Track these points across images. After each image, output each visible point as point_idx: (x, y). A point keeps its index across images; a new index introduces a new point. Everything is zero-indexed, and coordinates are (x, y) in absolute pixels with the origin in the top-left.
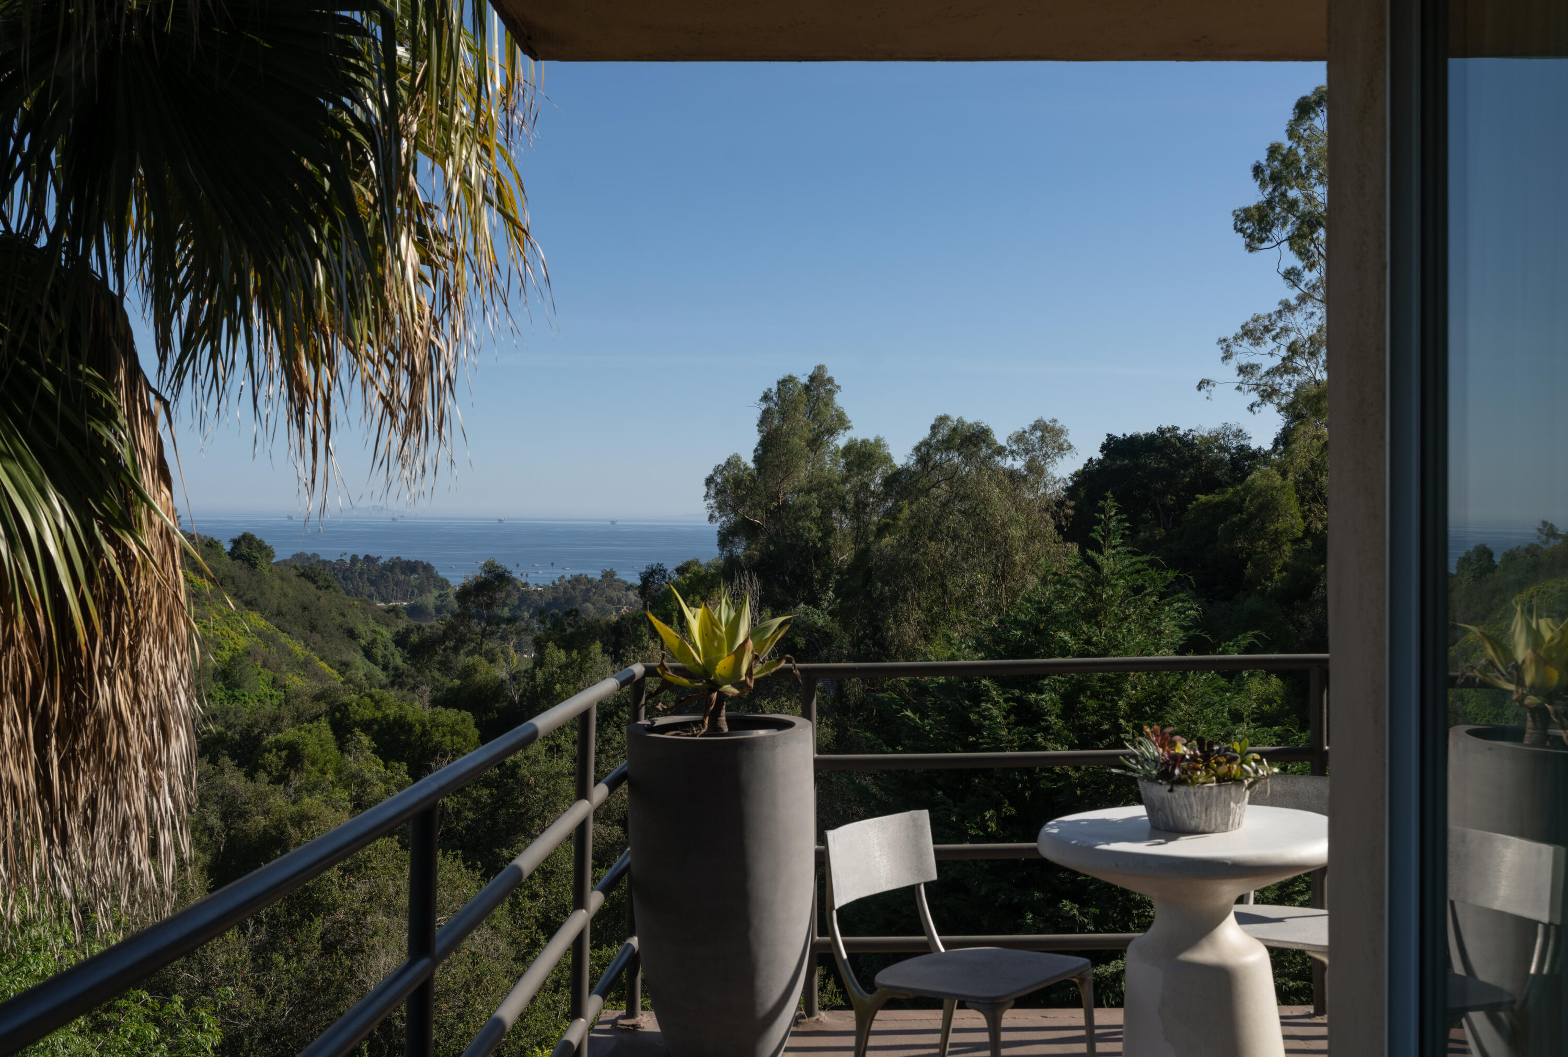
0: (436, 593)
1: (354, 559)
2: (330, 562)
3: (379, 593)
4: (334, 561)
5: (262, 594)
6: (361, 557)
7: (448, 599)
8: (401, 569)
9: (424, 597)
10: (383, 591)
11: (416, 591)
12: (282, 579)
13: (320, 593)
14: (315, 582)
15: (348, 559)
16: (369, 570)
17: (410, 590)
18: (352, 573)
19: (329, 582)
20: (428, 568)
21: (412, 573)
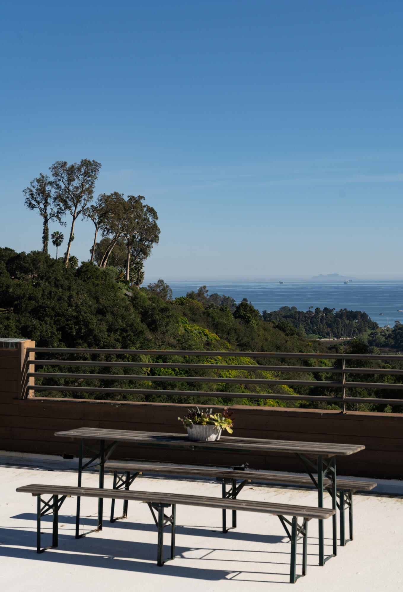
0: (369, 332)
1: (317, 310)
2: (303, 312)
3: (333, 332)
4: (305, 312)
5: (253, 339)
6: (322, 309)
7: (377, 336)
8: (347, 316)
9: (361, 335)
10: (336, 330)
11: (357, 331)
12: (265, 329)
13: (287, 338)
14: (284, 331)
15: (313, 311)
16: (327, 317)
17: (353, 330)
18: (316, 319)
19: (293, 331)
20: (364, 316)
21: (354, 319)
